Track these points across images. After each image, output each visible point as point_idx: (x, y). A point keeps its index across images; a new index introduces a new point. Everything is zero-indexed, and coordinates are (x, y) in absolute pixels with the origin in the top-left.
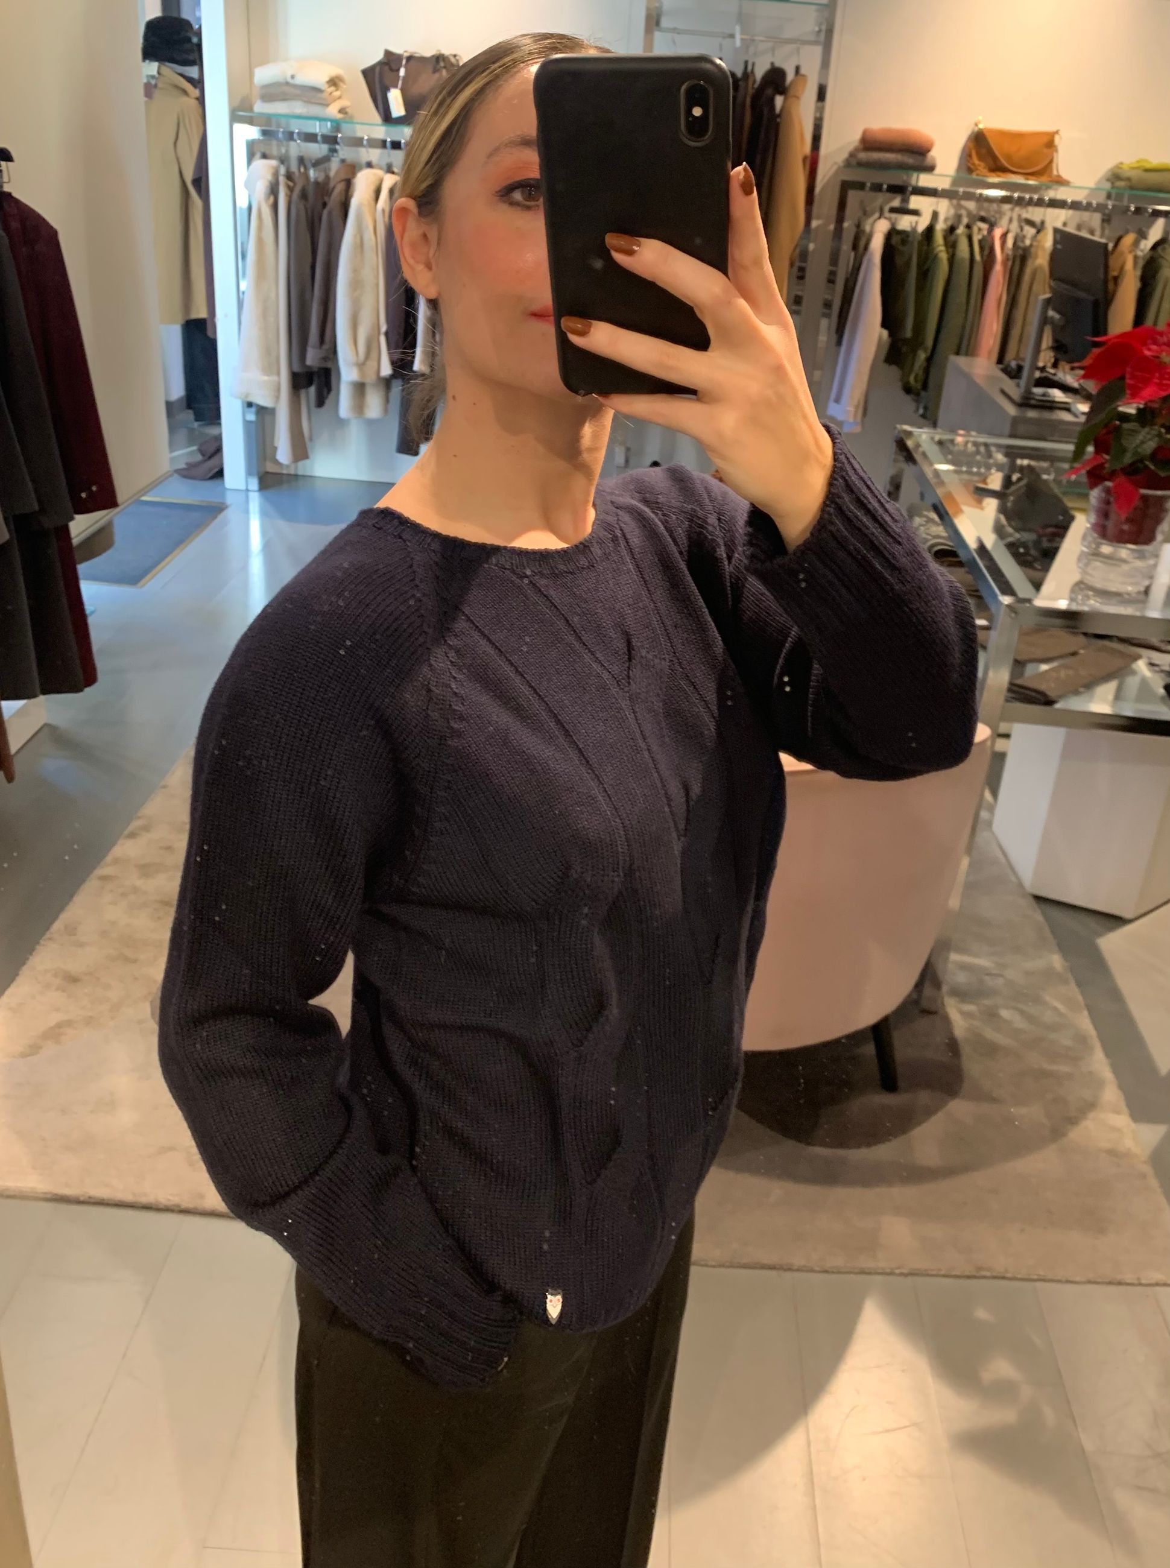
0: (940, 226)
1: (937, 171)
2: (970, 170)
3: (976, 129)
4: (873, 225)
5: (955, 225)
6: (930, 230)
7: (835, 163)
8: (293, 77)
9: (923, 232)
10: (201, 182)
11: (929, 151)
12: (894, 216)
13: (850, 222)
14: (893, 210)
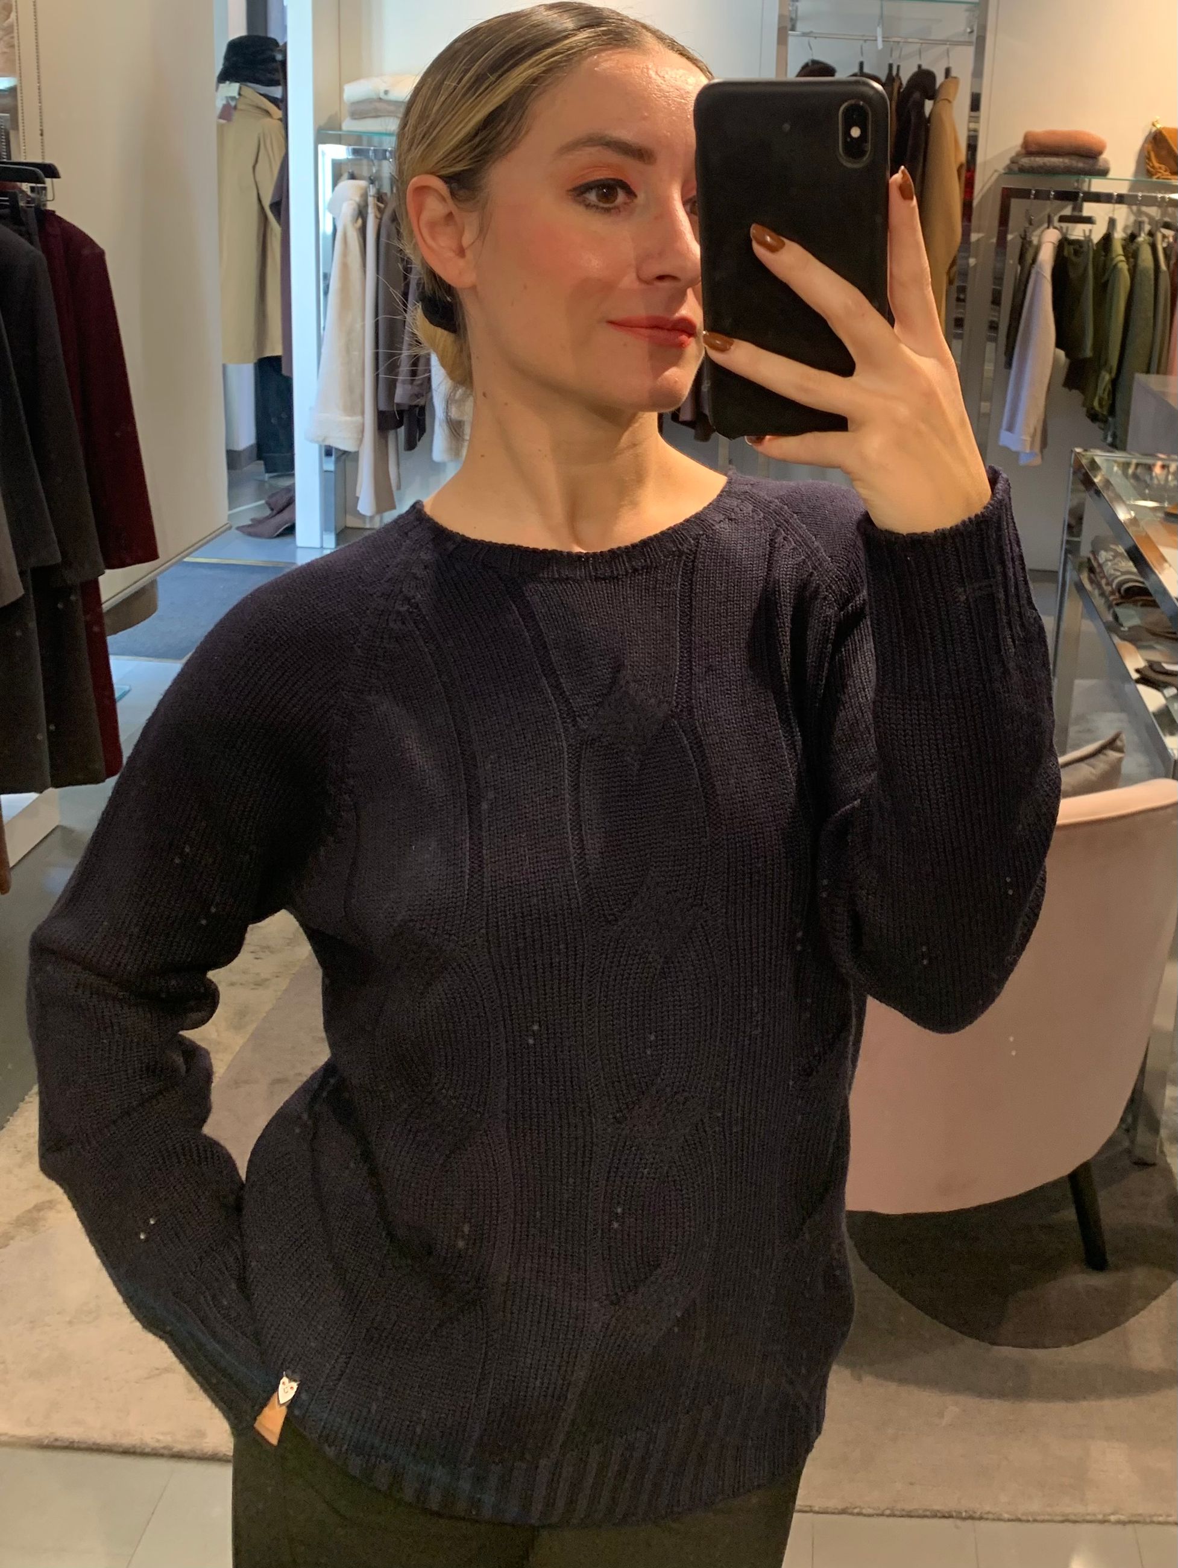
0: (1119, 235)
1: (1110, 176)
2: (1150, 174)
3: (1154, 129)
4: (1040, 237)
5: (1136, 232)
6: (1107, 239)
7: (996, 171)
8: (386, 92)
9: (1098, 244)
10: (280, 206)
11: (1100, 153)
12: (1064, 225)
13: (1016, 234)
14: (1063, 219)
